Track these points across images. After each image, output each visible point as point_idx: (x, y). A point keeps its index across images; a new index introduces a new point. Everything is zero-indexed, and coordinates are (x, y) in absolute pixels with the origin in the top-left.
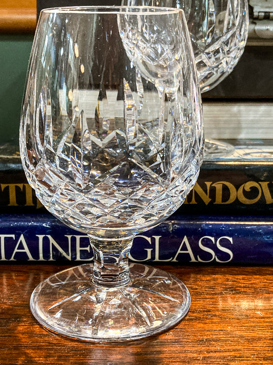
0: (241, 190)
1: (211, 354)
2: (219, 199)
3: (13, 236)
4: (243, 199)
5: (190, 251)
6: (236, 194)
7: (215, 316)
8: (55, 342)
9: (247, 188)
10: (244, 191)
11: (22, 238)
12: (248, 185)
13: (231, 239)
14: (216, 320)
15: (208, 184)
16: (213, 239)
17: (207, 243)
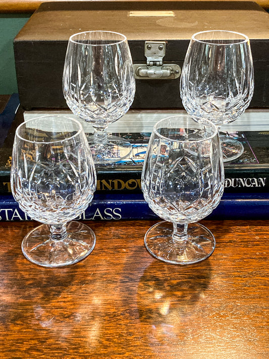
0: (127, 183)
1: (97, 272)
2: (116, 188)
3: (12, 210)
4: (128, 188)
5: (100, 215)
6: (125, 185)
7: (104, 252)
8: (33, 267)
9: (130, 183)
10: (128, 183)
11: (16, 210)
12: (131, 181)
13: (120, 209)
14: (104, 254)
15: (110, 181)
16: (111, 210)
17: (108, 211)
